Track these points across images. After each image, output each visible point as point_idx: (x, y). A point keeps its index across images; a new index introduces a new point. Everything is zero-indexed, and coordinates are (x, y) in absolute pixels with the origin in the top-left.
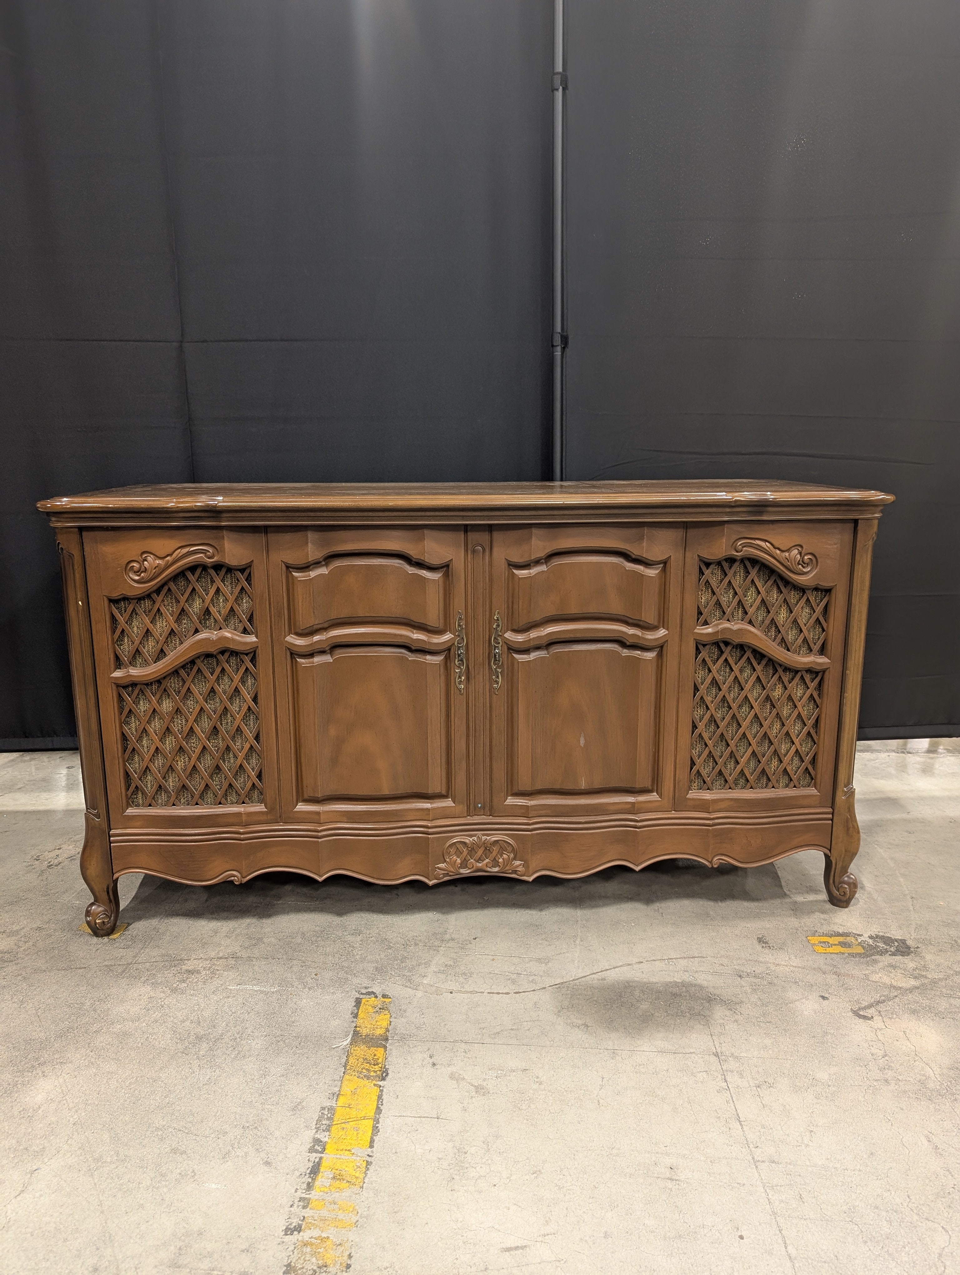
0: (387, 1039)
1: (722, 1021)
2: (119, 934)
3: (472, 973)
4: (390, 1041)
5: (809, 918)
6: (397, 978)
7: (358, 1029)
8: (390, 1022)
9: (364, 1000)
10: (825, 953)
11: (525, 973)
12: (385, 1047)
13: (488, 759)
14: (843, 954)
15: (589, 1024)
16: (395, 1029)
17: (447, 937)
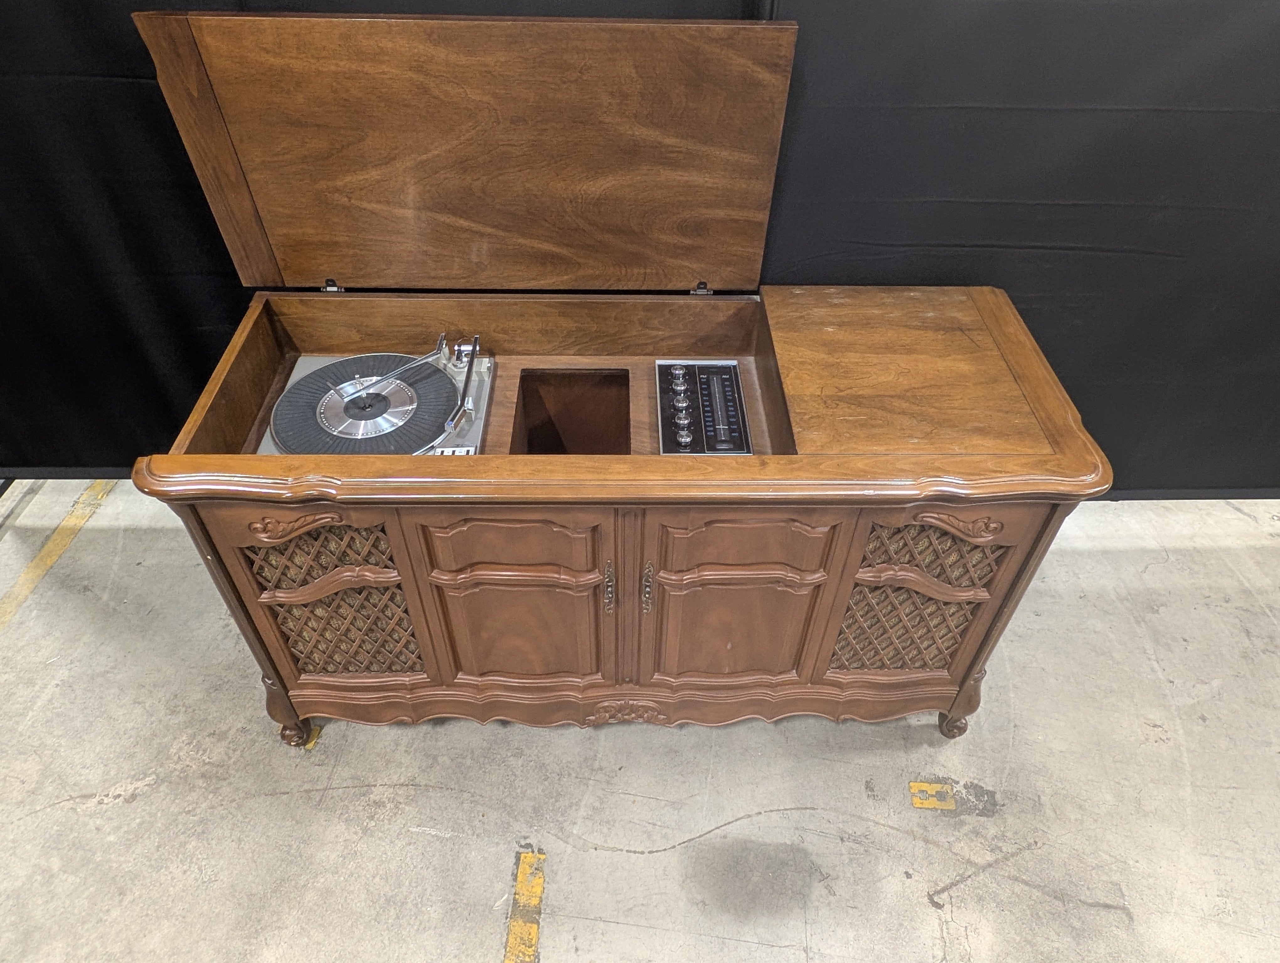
0: (539, 913)
1: (817, 904)
2: (313, 742)
3: (614, 821)
4: (542, 916)
5: (917, 752)
6: (552, 825)
7: (517, 896)
8: (544, 888)
9: (523, 856)
10: (921, 808)
11: (659, 823)
12: (538, 923)
13: (636, 655)
14: (936, 810)
15: (707, 902)
16: (547, 898)
17: (596, 765)
